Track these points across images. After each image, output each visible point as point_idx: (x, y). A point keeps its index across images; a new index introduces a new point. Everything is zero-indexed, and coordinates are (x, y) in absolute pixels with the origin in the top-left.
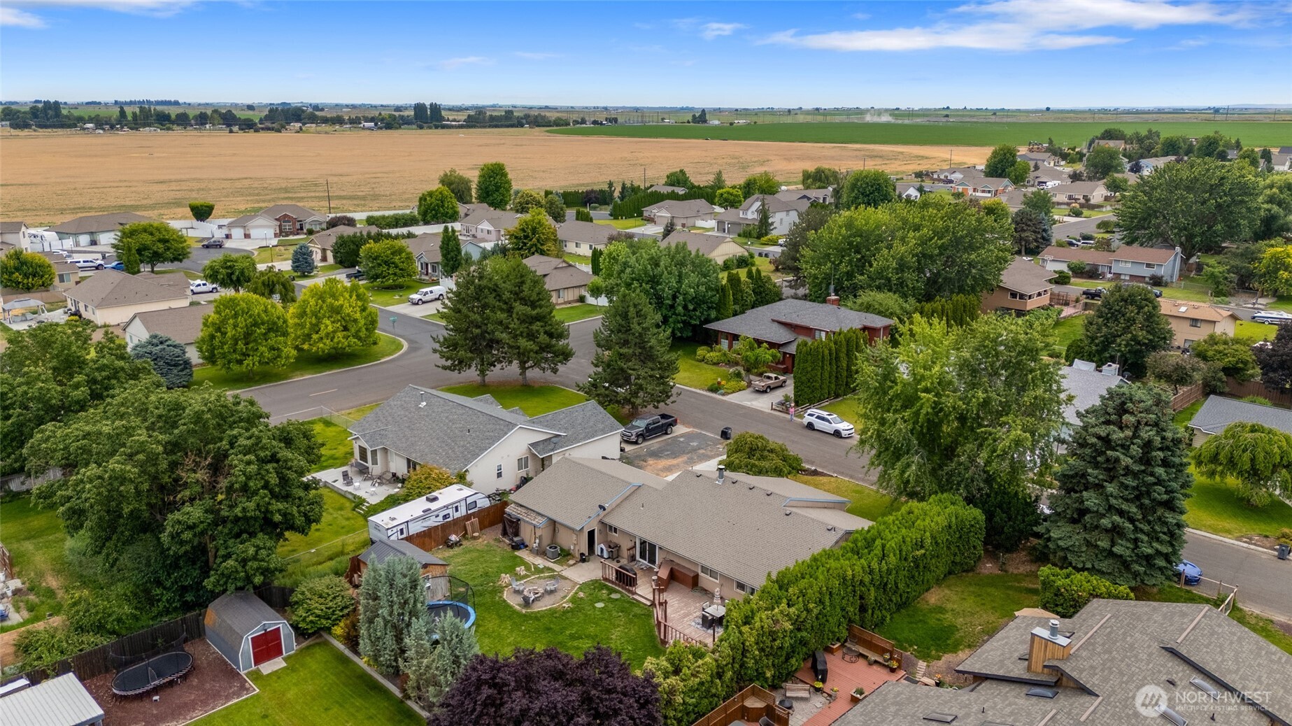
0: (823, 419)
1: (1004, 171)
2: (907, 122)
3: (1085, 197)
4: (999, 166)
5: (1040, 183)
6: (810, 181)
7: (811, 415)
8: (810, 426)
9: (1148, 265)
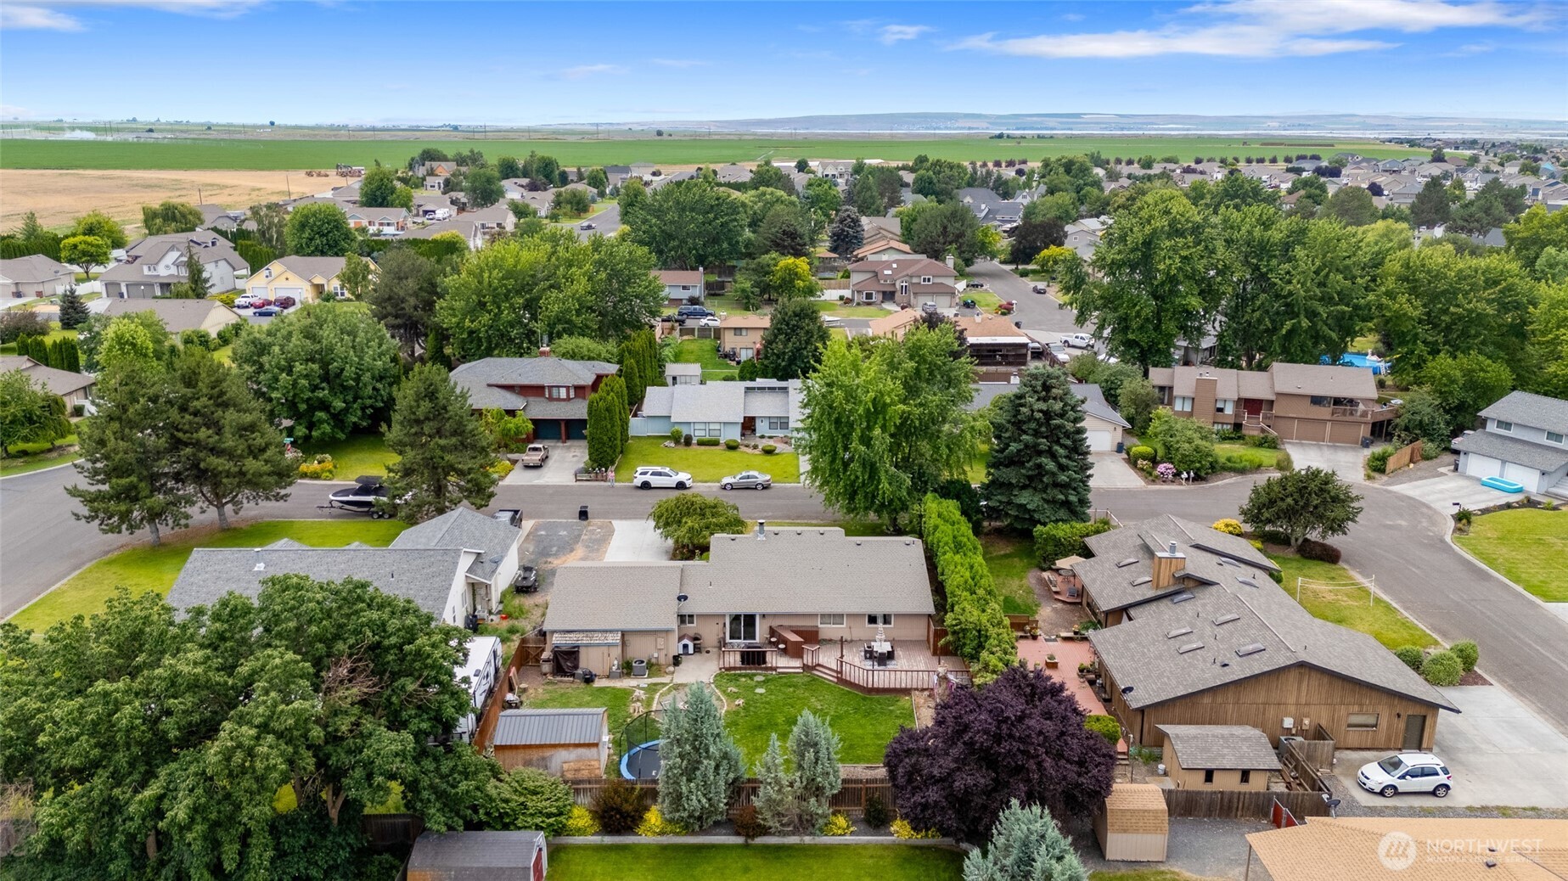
0: (660, 474)
1: (384, 199)
2: (109, 139)
3: (499, 225)
4: (378, 193)
5: (426, 212)
6: (158, 221)
7: (644, 473)
8: (646, 486)
9: (684, 288)
